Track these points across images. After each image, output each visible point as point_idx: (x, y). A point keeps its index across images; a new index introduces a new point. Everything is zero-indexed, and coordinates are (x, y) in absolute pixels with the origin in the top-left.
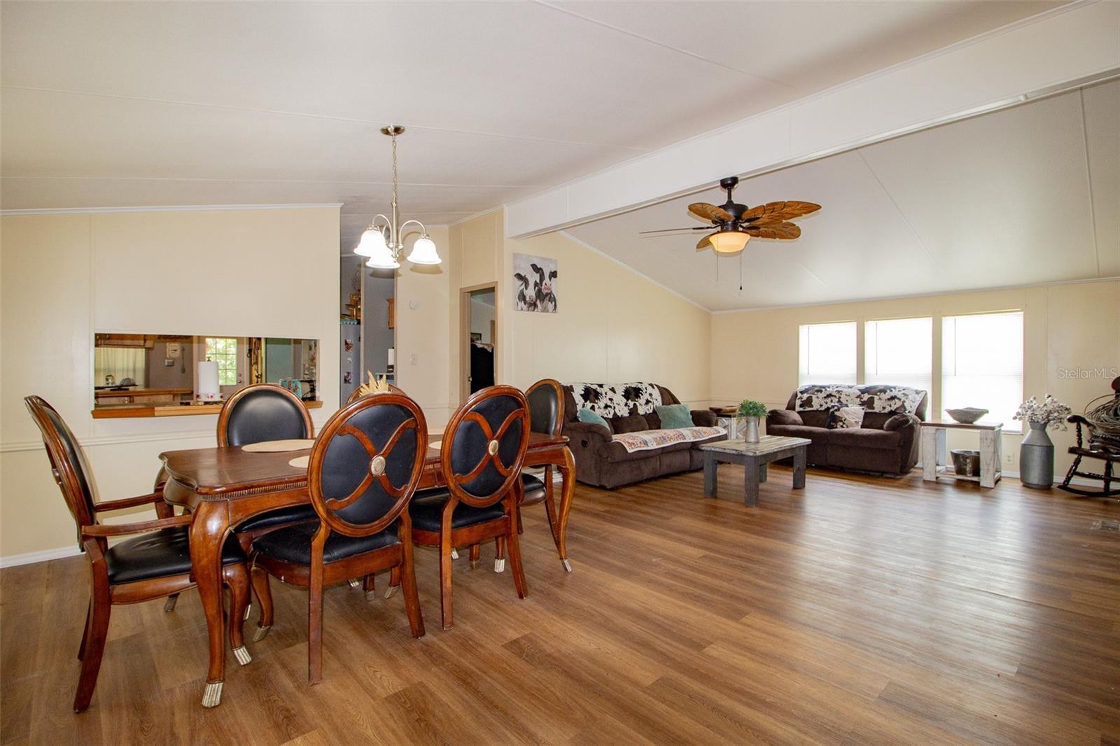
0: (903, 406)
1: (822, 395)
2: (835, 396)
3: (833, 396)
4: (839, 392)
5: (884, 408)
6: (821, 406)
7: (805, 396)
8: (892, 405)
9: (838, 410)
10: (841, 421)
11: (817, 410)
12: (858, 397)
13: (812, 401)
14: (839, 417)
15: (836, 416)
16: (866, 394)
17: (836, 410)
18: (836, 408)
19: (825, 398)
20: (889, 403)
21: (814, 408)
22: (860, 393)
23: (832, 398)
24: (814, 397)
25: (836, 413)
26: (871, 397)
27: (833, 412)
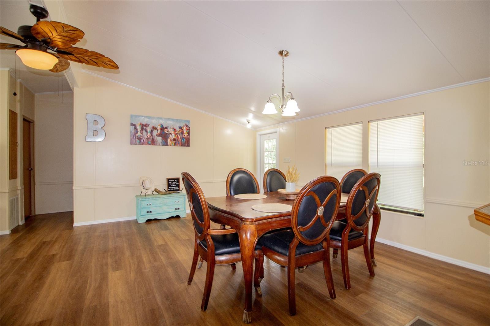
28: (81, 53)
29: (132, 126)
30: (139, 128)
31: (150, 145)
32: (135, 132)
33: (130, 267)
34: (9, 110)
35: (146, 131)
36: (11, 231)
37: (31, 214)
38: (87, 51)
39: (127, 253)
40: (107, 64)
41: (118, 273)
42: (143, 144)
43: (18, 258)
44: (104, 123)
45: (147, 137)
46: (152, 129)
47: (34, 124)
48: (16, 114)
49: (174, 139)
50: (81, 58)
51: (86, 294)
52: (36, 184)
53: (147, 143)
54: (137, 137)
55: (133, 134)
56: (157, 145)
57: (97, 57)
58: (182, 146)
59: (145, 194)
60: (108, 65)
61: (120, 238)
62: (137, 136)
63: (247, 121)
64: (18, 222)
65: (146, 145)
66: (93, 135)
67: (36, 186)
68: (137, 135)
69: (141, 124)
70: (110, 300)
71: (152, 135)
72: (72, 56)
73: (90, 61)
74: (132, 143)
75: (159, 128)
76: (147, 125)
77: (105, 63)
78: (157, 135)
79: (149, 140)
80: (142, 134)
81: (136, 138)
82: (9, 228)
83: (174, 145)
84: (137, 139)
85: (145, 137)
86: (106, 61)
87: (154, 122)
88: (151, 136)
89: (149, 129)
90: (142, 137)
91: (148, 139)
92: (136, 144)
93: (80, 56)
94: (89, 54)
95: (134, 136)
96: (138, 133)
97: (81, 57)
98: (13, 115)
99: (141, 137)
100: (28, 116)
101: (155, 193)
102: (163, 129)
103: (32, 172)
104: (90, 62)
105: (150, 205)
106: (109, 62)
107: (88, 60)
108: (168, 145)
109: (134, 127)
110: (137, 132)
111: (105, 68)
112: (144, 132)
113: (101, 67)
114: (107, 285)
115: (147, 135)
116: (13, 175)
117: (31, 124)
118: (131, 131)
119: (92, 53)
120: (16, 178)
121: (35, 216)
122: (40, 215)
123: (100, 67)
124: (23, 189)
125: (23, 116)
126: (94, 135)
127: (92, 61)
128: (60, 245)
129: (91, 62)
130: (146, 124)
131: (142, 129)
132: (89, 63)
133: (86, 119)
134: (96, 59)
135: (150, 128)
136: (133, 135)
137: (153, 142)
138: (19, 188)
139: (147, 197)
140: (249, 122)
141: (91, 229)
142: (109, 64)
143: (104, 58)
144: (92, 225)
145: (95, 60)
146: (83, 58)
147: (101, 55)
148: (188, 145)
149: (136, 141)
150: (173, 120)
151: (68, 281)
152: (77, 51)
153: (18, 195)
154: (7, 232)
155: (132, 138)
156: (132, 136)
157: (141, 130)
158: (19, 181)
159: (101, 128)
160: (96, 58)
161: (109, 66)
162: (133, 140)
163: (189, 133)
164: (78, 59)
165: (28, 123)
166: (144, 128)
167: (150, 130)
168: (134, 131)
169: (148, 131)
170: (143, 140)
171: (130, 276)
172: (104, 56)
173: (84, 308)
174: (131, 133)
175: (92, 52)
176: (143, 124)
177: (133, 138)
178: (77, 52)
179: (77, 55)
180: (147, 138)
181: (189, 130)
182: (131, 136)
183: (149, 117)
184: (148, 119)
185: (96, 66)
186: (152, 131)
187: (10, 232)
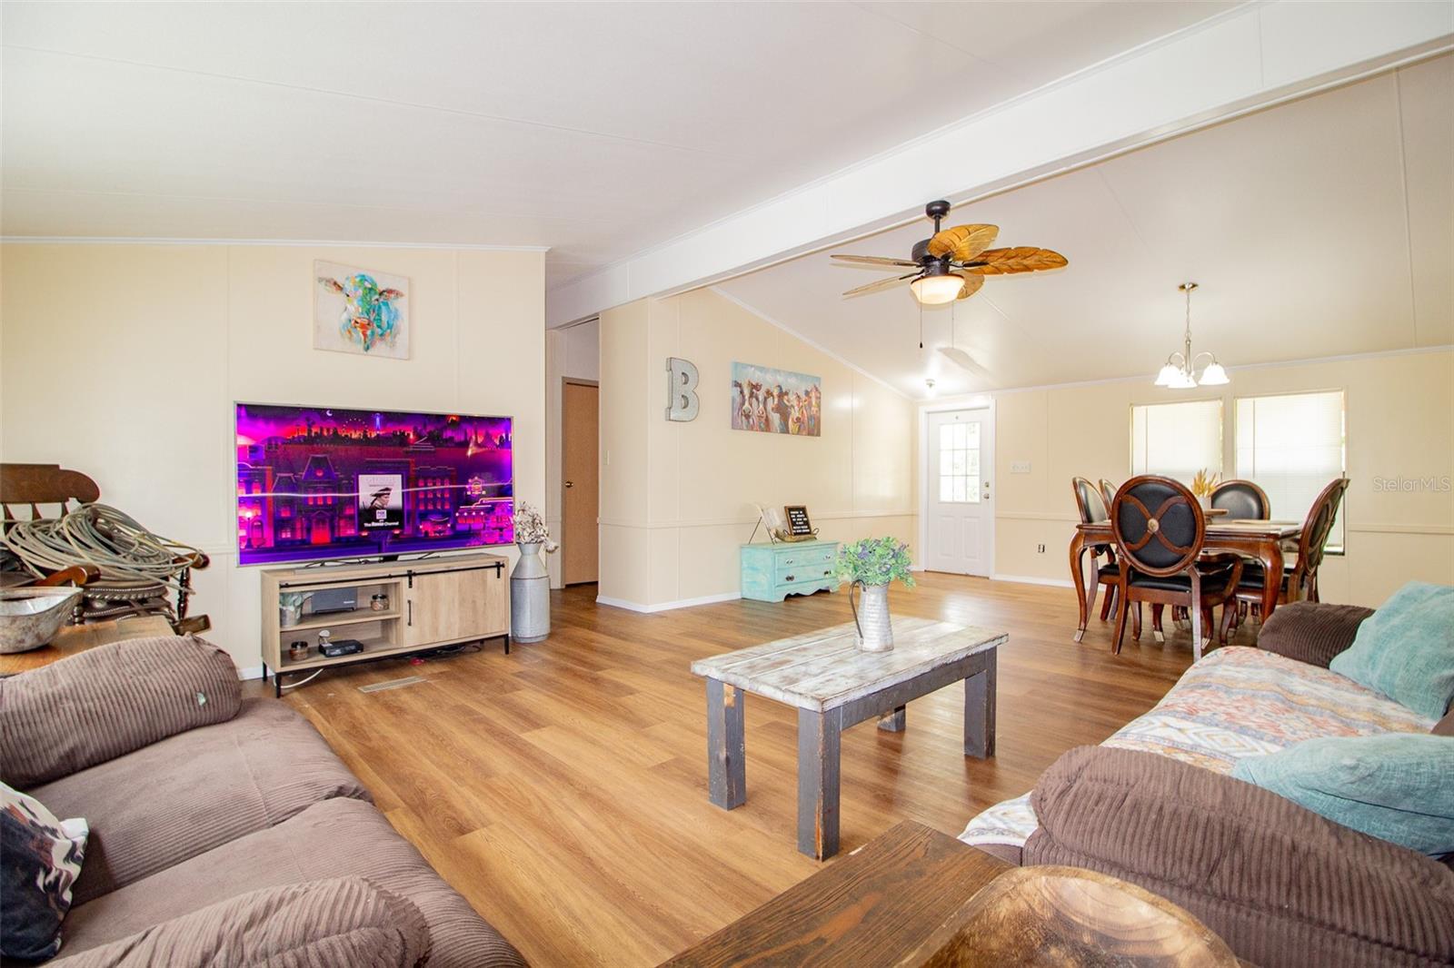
30: (746, 392)
31: (762, 430)
32: (741, 402)
35: (757, 399)
42: (752, 428)
44: (697, 380)
45: (759, 412)
46: (766, 395)
49: (798, 419)
53: (759, 427)
54: (743, 413)
55: (738, 406)
56: (772, 432)
58: (809, 434)
62: (744, 411)
63: (925, 382)
65: (757, 431)
68: (744, 408)
69: (749, 384)
71: (766, 410)
74: (734, 426)
75: (776, 392)
76: (758, 387)
78: (773, 409)
79: (762, 420)
80: (751, 405)
81: (741, 415)
83: (798, 434)
84: (743, 418)
85: (756, 412)
87: (769, 381)
88: (764, 411)
89: (761, 396)
90: (751, 414)
91: (760, 417)
92: (742, 429)
94: (1013, 255)
95: (739, 409)
96: (745, 403)
97: (1001, 263)
102: (782, 394)
108: (788, 433)
109: (739, 389)
110: (743, 404)
115: (759, 409)
126: (681, 407)
130: (757, 384)
131: (751, 395)
133: (671, 370)
135: (763, 394)
136: (737, 408)
137: (767, 426)
140: (931, 385)
146: (1004, 264)
148: (818, 435)
149: (741, 422)
150: (796, 375)
155: (735, 415)
156: (736, 411)
157: (749, 398)
159: (693, 391)
162: (736, 418)
163: (819, 406)
166: (754, 392)
167: (763, 397)
168: (738, 399)
169: (761, 398)
170: (753, 419)
176: (752, 384)
177: (737, 414)
180: (758, 414)
181: (820, 398)
182: (734, 409)
183: (762, 369)
184: (759, 374)
186: (765, 399)
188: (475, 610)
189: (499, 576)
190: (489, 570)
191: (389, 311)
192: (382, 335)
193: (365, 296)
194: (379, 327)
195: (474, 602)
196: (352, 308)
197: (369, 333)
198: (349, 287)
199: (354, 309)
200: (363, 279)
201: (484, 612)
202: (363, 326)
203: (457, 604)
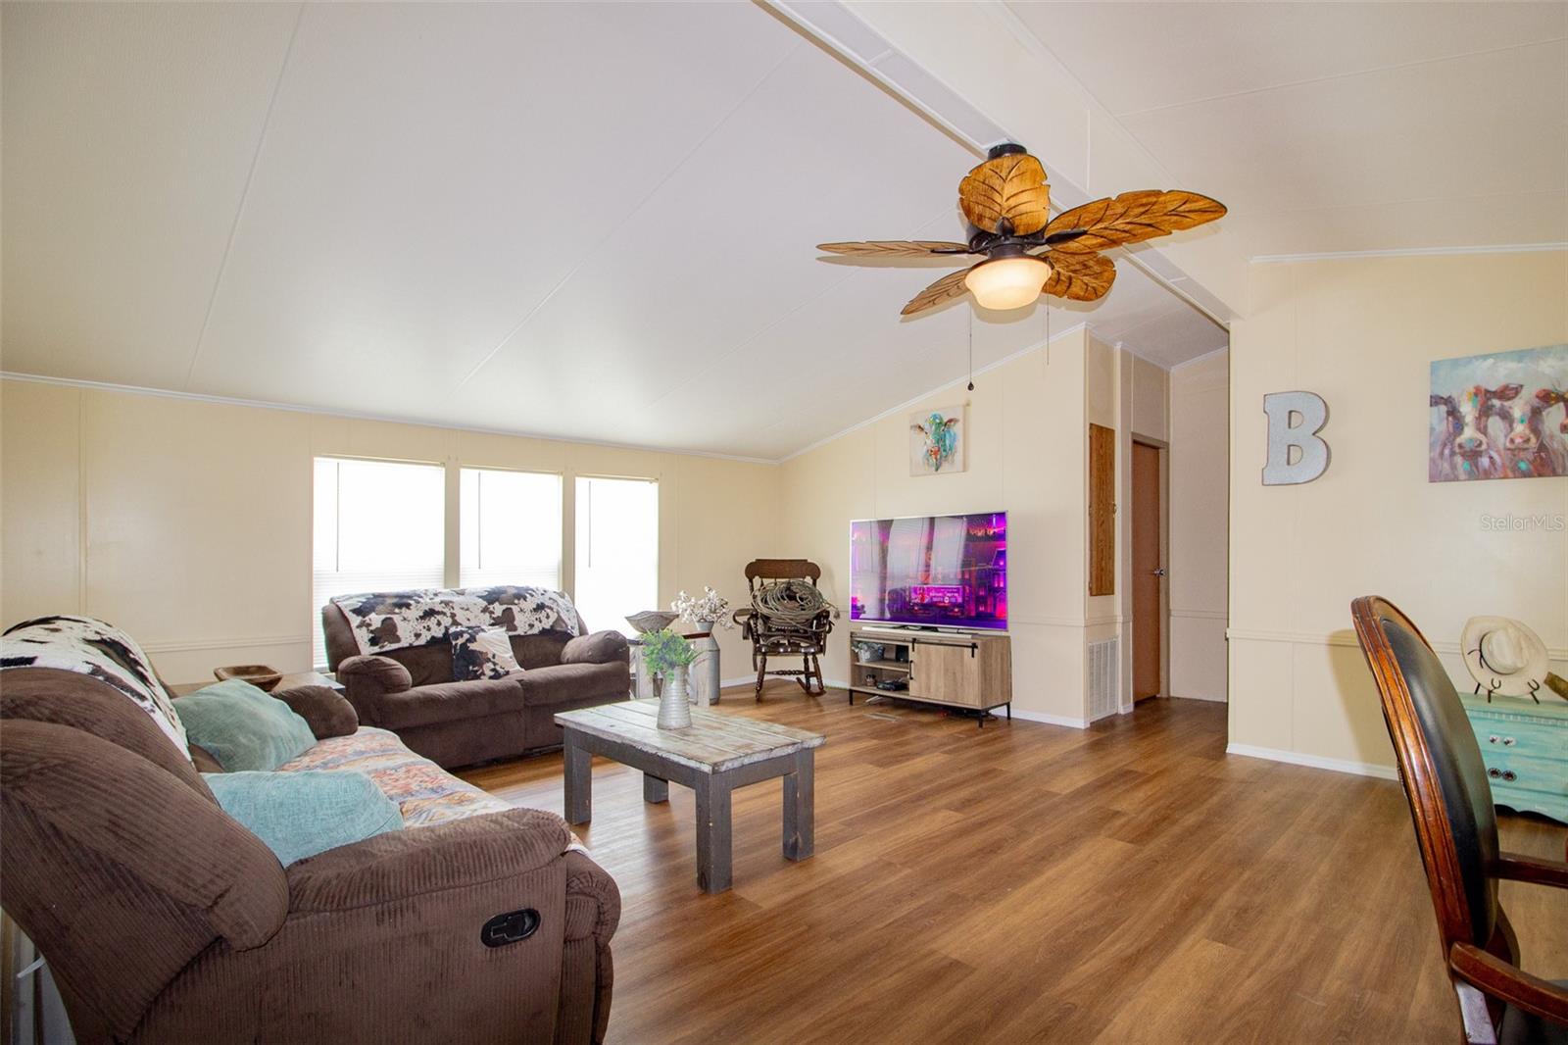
0: (559, 619)
1: (414, 613)
2: (444, 614)
3: (438, 613)
4: (447, 603)
5: (531, 626)
6: (417, 636)
7: (376, 619)
8: (544, 619)
9: (472, 639)
10: (488, 660)
11: (411, 647)
12: (485, 610)
13: (394, 627)
14: (481, 653)
15: (473, 651)
16: (497, 604)
17: (468, 640)
18: (466, 636)
19: (422, 618)
20: (538, 617)
21: (404, 643)
22: (485, 603)
23: (439, 617)
24: (397, 619)
25: (472, 646)
26: (507, 609)
27: (464, 645)
28: (1099, 216)
29: (1435, 409)
30: (1468, 410)
31: (1525, 475)
32: (1451, 429)
33: (1270, 954)
34: (1088, 427)
35: (1506, 416)
36: (1091, 724)
37: (1158, 692)
38: (1107, 203)
39: (1304, 902)
40: (1184, 212)
41: (1215, 951)
42: (1487, 475)
43: (1051, 790)
44: (1323, 414)
45: (1512, 441)
46: (1536, 402)
47: (1168, 452)
48: (1110, 432)
50: (1108, 232)
51: (1084, 960)
52: (1173, 613)
53: (1514, 471)
54: (1457, 450)
55: (1443, 437)
56: (1563, 475)
57: (1142, 205)
59: (1490, 692)
60: (1186, 214)
61: (1326, 839)
62: (1460, 446)
64: (1113, 703)
65: (1506, 477)
66: (1285, 463)
67: (1172, 618)
68: (1459, 440)
69: (1477, 392)
70: (1115, 1020)
71: (1536, 430)
72: (1084, 237)
73: (1134, 229)
74: (1435, 476)
76: (1507, 393)
77: (1174, 213)
78: (1563, 428)
79: (1522, 455)
80: (1485, 432)
81: (1453, 454)
82: (1086, 716)
84: (1459, 459)
85: (1502, 441)
86: (1176, 204)
87: (1548, 370)
88: (1532, 436)
89: (1518, 408)
90: (1484, 447)
91: (1514, 451)
92: (1456, 479)
93: (1099, 226)
94: (1120, 209)
95: (1445, 445)
96: (1462, 429)
97: (1105, 228)
98: (1100, 439)
99: (1480, 445)
100: (1147, 433)
101: (1546, 693)
103: (1162, 579)
104: (1135, 232)
105: (1507, 743)
106: (1184, 203)
107: (1129, 227)
109: (1443, 408)
111: (1184, 229)
112: (1495, 424)
113: (1173, 231)
114: (1151, 970)
115: (1512, 435)
116: (1100, 584)
117: (1162, 452)
118: (1432, 429)
119: (1124, 201)
120: (1109, 594)
121: (1169, 699)
122: (1178, 698)
123: (1171, 233)
124: (1131, 624)
125: (1133, 434)
126: (1288, 463)
127: (1139, 227)
128: (1150, 793)
129: (1139, 230)
130: (1506, 388)
131: (1485, 412)
132: (1134, 235)
133: (1265, 412)
134: (1143, 213)
135: (1527, 403)
136: (1440, 443)
138: (1120, 619)
139: (1494, 705)
141: (1272, 773)
142: (1189, 211)
143: (1162, 199)
144: (1279, 764)
145: (1144, 219)
146: (1111, 230)
147: (1149, 194)
149: (1453, 467)
151: (1084, 897)
152: (1086, 217)
153: (1117, 637)
154: (1080, 723)
155: (1437, 456)
156: (1438, 450)
157: (1478, 418)
158: (1119, 603)
159: (1314, 434)
160: (1142, 209)
161: (1191, 215)
162: (1439, 462)
164: (1102, 237)
165: (1149, 453)
166: (1493, 406)
167: (1528, 409)
168: (1443, 426)
170: (1491, 458)
171: (1241, 984)
172: (1158, 193)
173: (1046, 994)
174: (1431, 434)
175: (1121, 198)
176: (1487, 392)
177: (1442, 454)
178: (1087, 219)
179: (1094, 228)
180: (1508, 445)
182: (1432, 446)
184: (1513, 365)
185: (1160, 235)
186: (1535, 415)
187: (1089, 726)
188: (955, 679)
189: (973, 656)
190: (966, 649)
191: (950, 435)
192: (946, 456)
193: (936, 429)
194: (945, 450)
195: (954, 673)
196: (929, 442)
197: (938, 457)
198: (926, 427)
199: (930, 441)
200: (935, 417)
201: (962, 685)
202: (936, 453)
203: (942, 672)
